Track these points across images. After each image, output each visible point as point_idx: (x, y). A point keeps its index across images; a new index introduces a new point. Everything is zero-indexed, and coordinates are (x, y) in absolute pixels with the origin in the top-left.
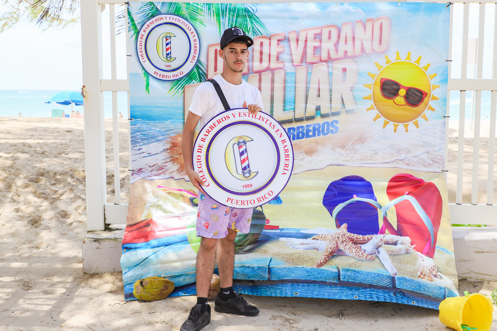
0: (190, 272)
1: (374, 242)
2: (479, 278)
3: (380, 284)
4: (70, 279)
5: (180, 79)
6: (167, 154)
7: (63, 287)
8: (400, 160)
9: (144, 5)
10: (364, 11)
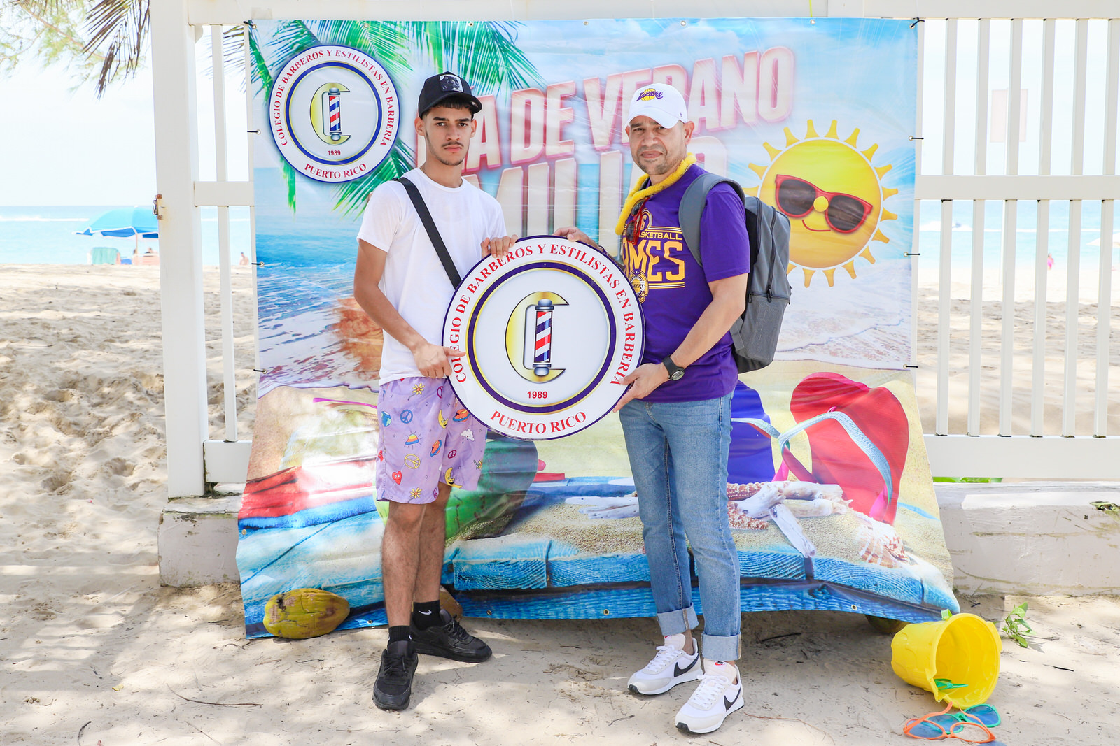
1: (764, 495)
2: (982, 588)
3: (780, 575)
4: (134, 598)
5: (358, 180)
6: (334, 336)
7: (117, 613)
8: (818, 345)
9: (284, 27)
10: (740, 35)
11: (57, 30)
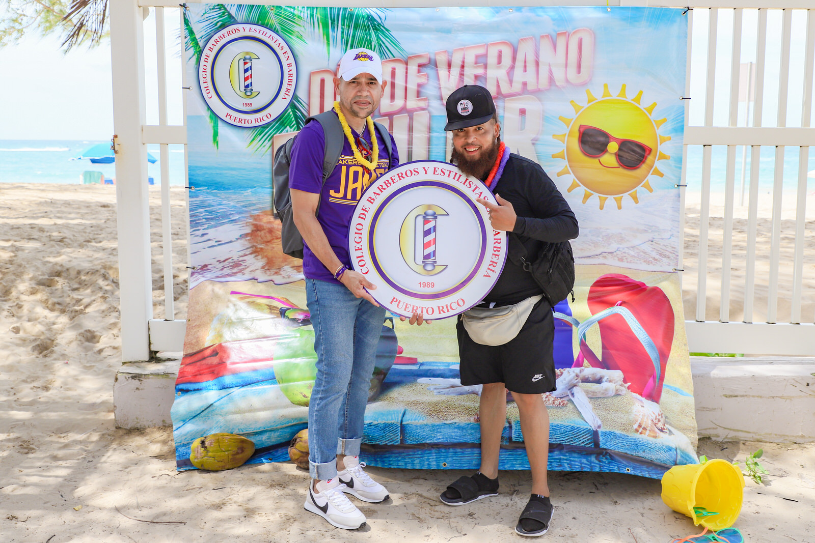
0: (277, 426)
1: (565, 379)
2: (729, 436)
3: (575, 443)
4: (95, 437)
5: (265, 126)
6: (246, 243)
7: (82, 449)
8: (609, 253)
9: (210, 9)
10: (553, 19)
11: (53, 11)
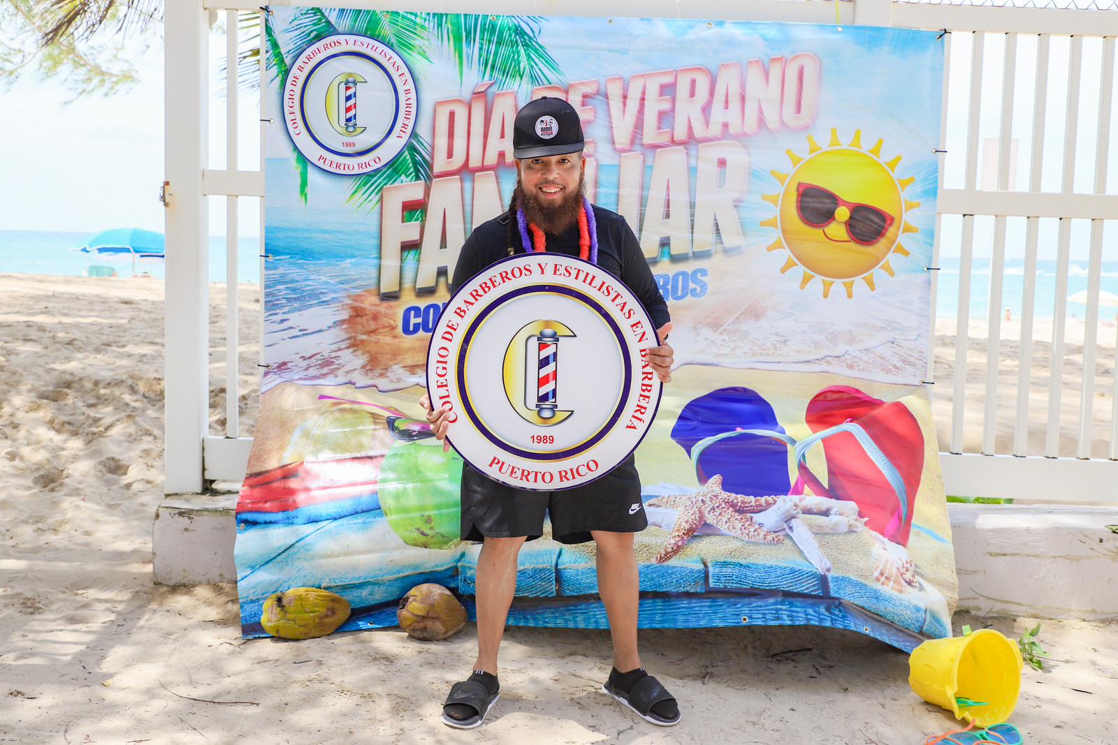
0: (384, 577)
1: (779, 509)
2: (994, 610)
3: (796, 589)
4: (126, 596)
5: (372, 173)
6: (342, 333)
7: (108, 609)
8: (834, 357)
9: (302, 14)
10: (766, 40)
